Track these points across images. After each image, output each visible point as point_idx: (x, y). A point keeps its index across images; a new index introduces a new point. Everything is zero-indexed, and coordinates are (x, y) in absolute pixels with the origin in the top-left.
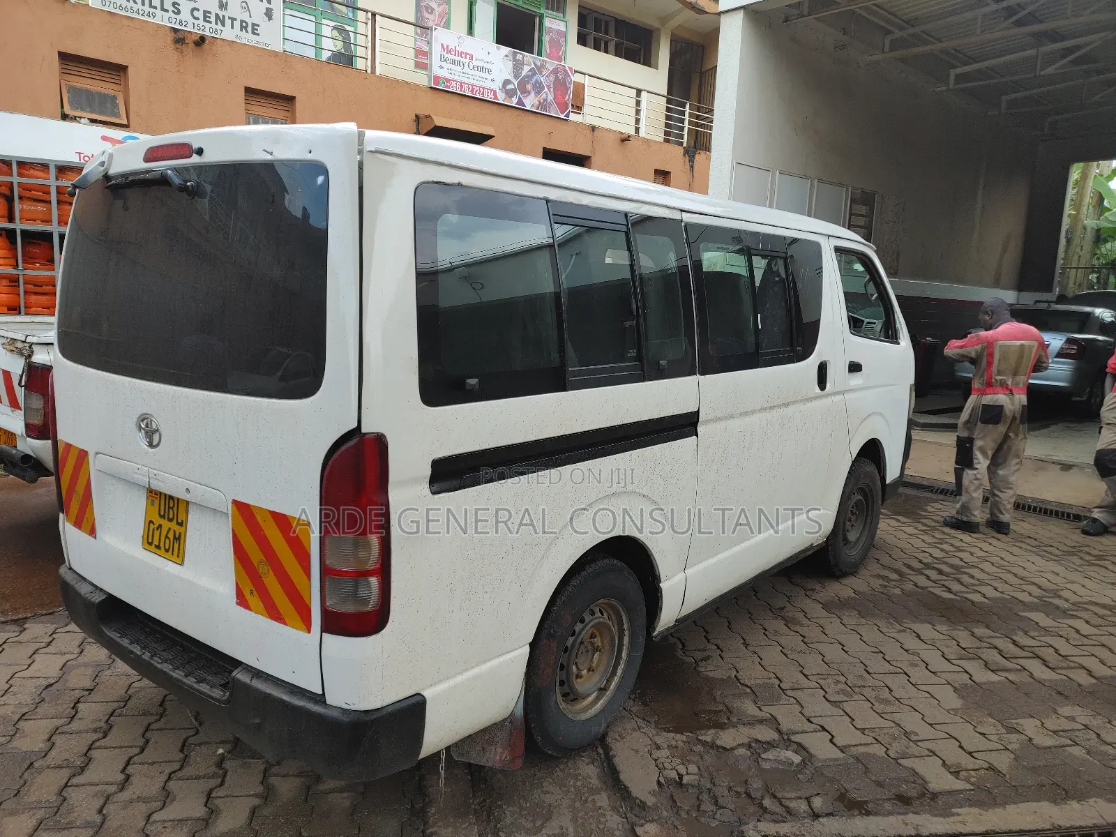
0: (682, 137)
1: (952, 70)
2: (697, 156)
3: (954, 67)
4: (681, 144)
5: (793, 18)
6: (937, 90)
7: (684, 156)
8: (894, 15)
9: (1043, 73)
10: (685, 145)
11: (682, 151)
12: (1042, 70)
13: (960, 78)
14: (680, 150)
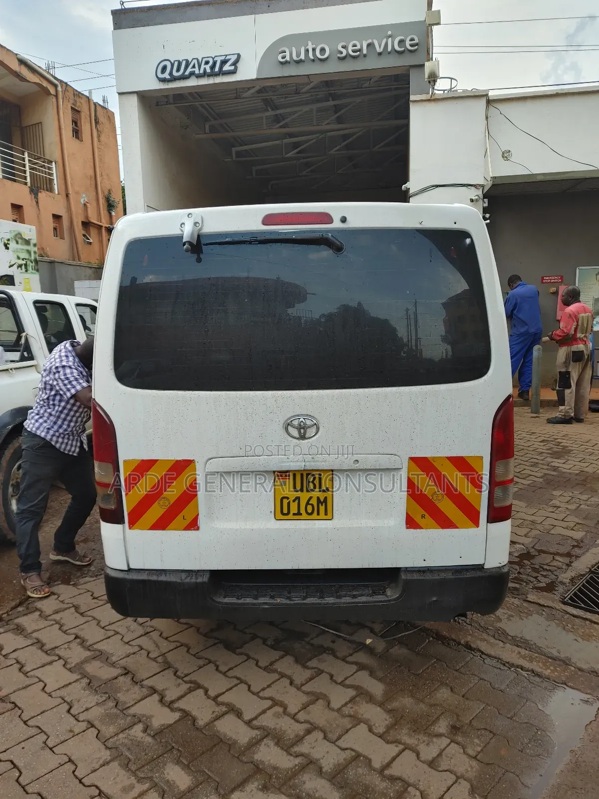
0: (25, 178)
1: (233, 149)
2: (39, 194)
3: (234, 146)
4: (26, 184)
5: (162, 103)
6: (226, 160)
7: (31, 193)
8: (212, 109)
9: (286, 156)
10: (29, 184)
11: (28, 190)
12: (285, 155)
13: (239, 154)
14: (26, 189)
